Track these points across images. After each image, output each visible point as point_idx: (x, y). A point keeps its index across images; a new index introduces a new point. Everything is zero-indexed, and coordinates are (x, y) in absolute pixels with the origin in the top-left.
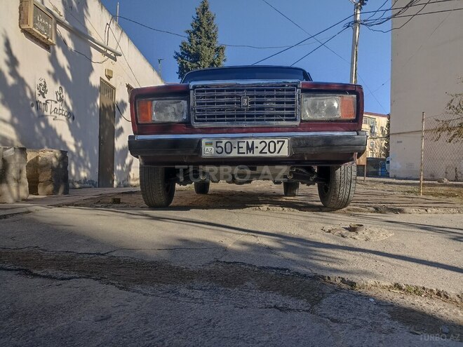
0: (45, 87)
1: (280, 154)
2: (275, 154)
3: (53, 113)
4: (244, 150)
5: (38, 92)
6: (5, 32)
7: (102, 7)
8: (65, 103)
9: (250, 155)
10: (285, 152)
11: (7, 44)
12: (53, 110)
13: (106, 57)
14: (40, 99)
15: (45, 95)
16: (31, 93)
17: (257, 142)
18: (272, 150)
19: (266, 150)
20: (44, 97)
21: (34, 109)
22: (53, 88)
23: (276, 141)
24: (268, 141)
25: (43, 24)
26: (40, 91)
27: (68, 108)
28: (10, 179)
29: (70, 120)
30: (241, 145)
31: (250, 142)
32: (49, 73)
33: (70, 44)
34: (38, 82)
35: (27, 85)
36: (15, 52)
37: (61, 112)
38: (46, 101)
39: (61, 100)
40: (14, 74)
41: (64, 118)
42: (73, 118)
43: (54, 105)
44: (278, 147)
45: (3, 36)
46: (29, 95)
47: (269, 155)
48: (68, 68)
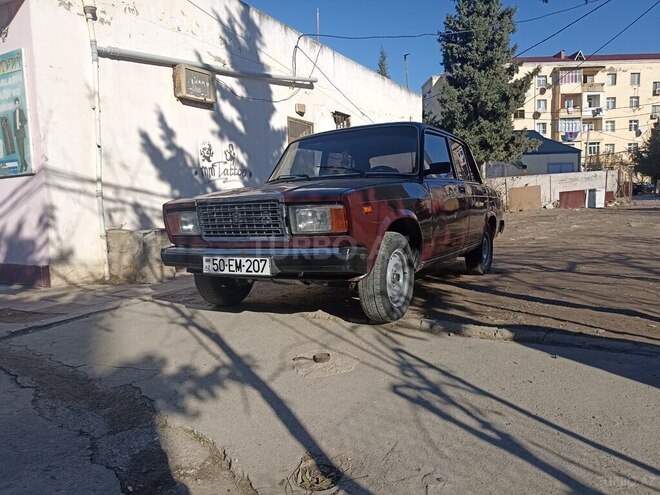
0: (210, 150)
1: (263, 274)
2: (259, 273)
3: (222, 176)
4: (233, 268)
5: (201, 158)
6: (158, 107)
7: (285, 29)
8: (238, 161)
9: (239, 273)
10: (267, 272)
11: (162, 119)
12: (222, 171)
13: (296, 89)
14: (206, 164)
15: (211, 158)
16: (193, 161)
17: (244, 260)
18: (256, 269)
19: (251, 269)
20: (209, 161)
21: (197, 177)
22: (221, 148)
23: (259, 259)
24: (252, 259)
25: (198, 86)
26: (204, 156)
27: (242, 165)
28: (152, 261)
29: (246, 178)
30: (231, 263)
31: (238, 259)
32: (213, 132)
33: (240, 91)
34: (201, 148)
35: (187, 154)
36: (171, 124)
37: (233, 171)
38: (213, 165)
39: (232, 158)
40: (171, 146)
41: (237, 177)
42: (251, 175)
43: (223, 167)
44: (261, 265)
45: (156, 112)
46: (190, 163)
47: (254, 273)
48: (239, 119)
